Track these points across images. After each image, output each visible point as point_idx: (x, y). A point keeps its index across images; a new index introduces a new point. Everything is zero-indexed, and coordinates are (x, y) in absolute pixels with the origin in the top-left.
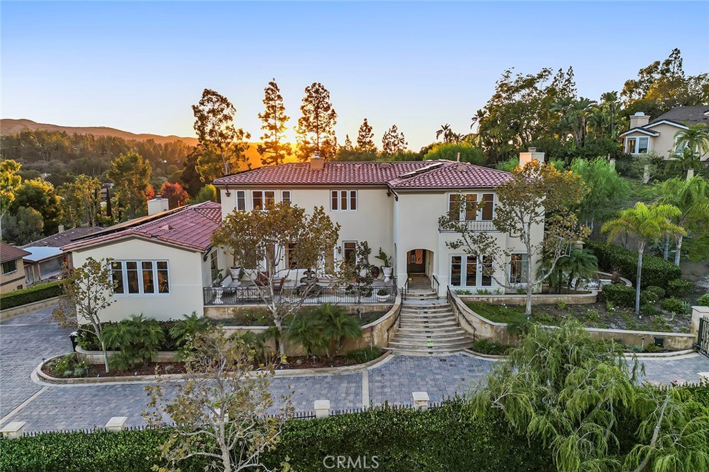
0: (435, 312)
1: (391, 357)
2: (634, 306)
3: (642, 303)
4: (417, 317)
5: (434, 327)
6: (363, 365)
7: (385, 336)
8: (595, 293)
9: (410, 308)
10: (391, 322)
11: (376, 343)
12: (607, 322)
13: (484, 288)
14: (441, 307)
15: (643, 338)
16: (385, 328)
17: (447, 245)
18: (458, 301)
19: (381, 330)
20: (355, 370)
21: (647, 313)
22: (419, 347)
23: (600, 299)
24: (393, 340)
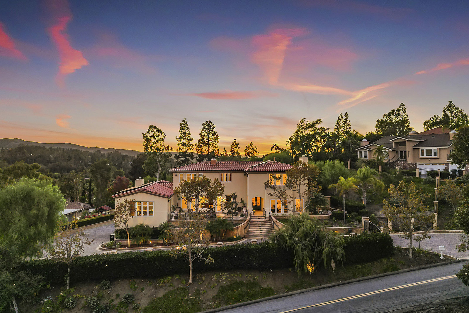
0: (264, 223)
1: (245, 240)
2: (343, 220)
3: (346, 218)
4: (256, 225)
5: (264, 229)
6: (234, 242)
7: (243, 232)
8: (329, 215)
9: (254, 221)
10: (246, 226)
11: (239, 234)
12: (332, 225)
13: (284, 213)
14: (266, 221)
15: (344, 230)
16: (243, 229)
17: (268, 194)
18: (273, 218)
19: (241, 229)
20: (231, 243)
21: (348, 222)
22: (257, 236)
23: (331, 217)
24: (246, 234)
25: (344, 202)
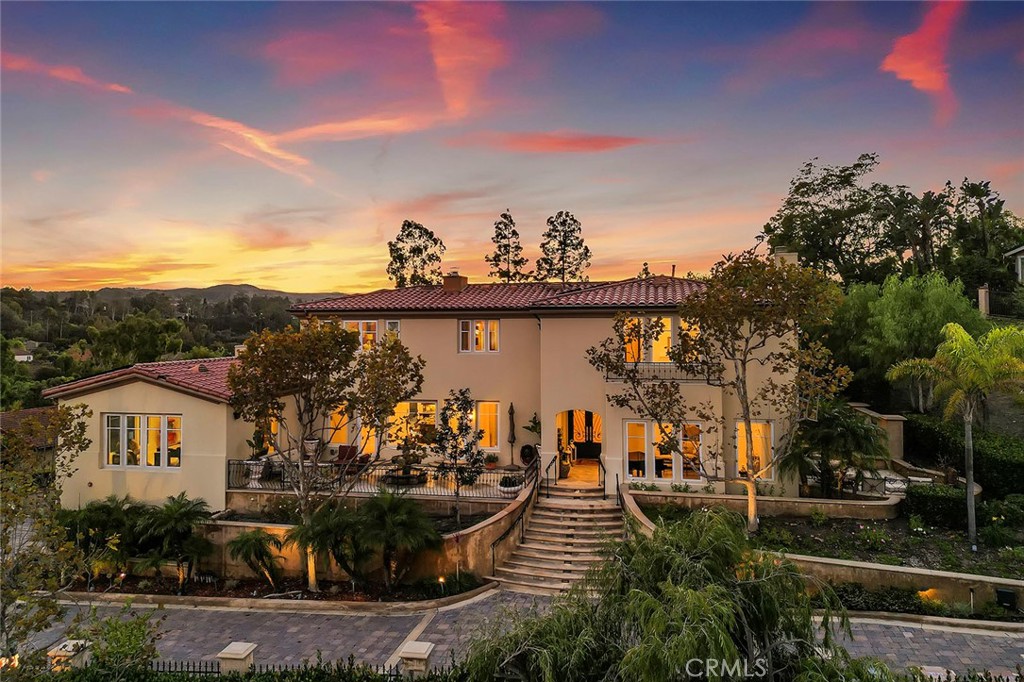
0: (590, 520)
1: (493, 592)
2: (966, 528)
3: (982, 521)
4: (557, 527)
5: (582, 546)
6: (433, 603)
7: (489, 555)
8: (894, 499)
9: (549, 509)
10: (503, 531)
11: (471, 563)
12: (905, 554)
13: (682, 482)
14: (604, 511)
15: (971, 587)
16: (489, 541)
17: (609, 400)
18: (631, 504)
19: (480, 544)
20: (416, 609)
21: (993, 543)
22: (546, 579)
23: (901, 511)
24: (505, 565)
25: (969, 443)
